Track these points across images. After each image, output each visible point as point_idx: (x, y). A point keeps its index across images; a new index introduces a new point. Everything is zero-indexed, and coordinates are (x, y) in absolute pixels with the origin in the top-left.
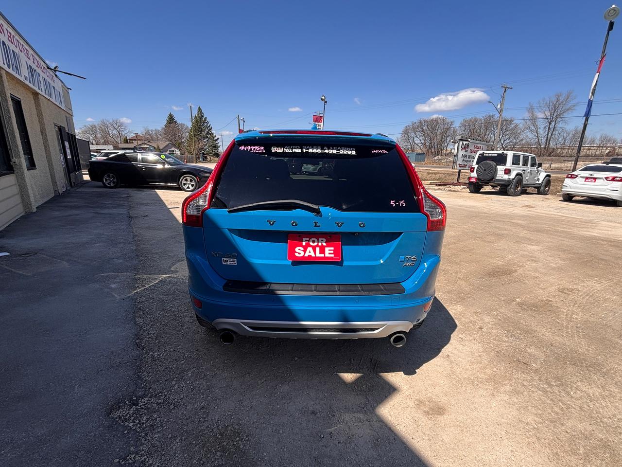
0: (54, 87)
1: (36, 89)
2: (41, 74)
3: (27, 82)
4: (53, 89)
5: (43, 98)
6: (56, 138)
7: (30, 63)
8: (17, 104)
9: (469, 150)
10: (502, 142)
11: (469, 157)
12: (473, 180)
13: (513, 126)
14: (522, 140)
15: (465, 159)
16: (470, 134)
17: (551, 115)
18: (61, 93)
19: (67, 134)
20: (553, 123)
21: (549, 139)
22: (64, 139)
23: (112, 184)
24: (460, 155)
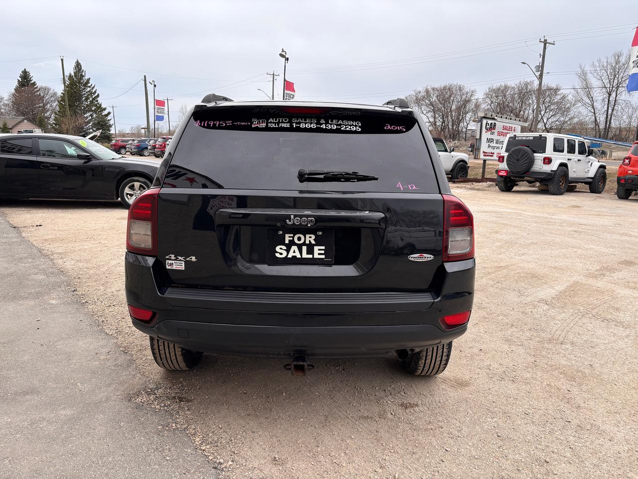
9: (496, 131)
11: (497, 142)
12: (502, 174)
14: (573, 118)
15: (492, 144)
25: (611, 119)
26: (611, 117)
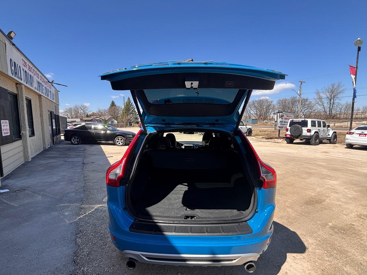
0: (50, 91)
1: (41, 93)
2: (44, 85)
3: (36, 90)
4: (50, 93)
5: (44, 97)
6: (48, 118)
7: (39, 80)
8: (29, 102)
9: (284, 118)
10: (303, 112)
11: (284, 122)
12: (288, 136)
13: (308, 102)
14: (315, 110)
15: (282, 123)
16: (283, 108)
17: (330, 95)
18: (54, 94)
19: (54, 115)
20: (332, 100)
21: (331, 109)
22: (52, 118)
23: (76, 143)
24: (279, 121)
25: (332, 110)
26: (332, 109)
